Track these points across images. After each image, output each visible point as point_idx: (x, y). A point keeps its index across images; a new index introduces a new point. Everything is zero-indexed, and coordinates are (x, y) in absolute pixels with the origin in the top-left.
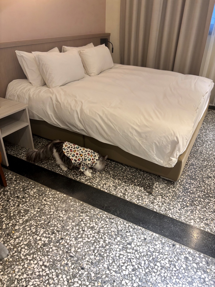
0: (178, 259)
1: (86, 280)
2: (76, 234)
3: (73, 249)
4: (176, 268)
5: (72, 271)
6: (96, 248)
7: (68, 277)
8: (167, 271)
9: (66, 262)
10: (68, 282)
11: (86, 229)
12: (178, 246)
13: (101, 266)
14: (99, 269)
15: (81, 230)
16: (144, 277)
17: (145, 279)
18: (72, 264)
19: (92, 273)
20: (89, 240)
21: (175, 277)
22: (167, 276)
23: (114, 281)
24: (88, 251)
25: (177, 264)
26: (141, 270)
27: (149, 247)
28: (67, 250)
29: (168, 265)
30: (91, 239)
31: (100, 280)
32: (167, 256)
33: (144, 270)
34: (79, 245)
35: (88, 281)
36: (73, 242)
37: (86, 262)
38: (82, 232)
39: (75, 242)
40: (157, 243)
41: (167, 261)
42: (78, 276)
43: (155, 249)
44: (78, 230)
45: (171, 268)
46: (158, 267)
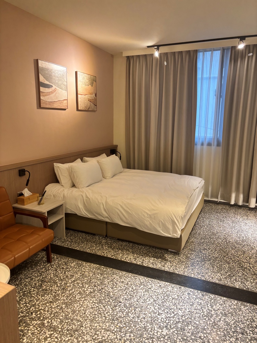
0: (183, 294)
1: (124, 308)
2: (111, 286)
3: (111, 294)
4: (182, 298)
5: (113, 304)
6: (127, 292)
7: (112, 307)
8: (177, 300)
9: (108, 300)
10: (112, 309)
11: (118, 283)
12: (183, 288)
13: (132, 300)
14: (131, 302)
15: (114, 283)
16: (161, 304)
17: (162, 304)
18: (113, 301)
19: (127, 304)
20: (122, 289)
21: (182, 303)
22: (177, 302)
23: (142, 307)
24: (122, 294)
25: (182, 297)
26: (159, 301)
27: (163, 290)
28: (107, 294)
29: (177, 297)
30: (123, 288)
31: (133, 307)
32: (176, 293)
33: (161, 300)
34: (115, 291)
35: (125, 308)
36: (111, 290)
37: (122, 299)
38: (115, 285)
39: (112, 290)
40: (168, 287)
41: (176, 295)
42: (118, 306)
43: (167, 290)
44: (113, 283)
45: (179, 299)
46: (170, 299)
